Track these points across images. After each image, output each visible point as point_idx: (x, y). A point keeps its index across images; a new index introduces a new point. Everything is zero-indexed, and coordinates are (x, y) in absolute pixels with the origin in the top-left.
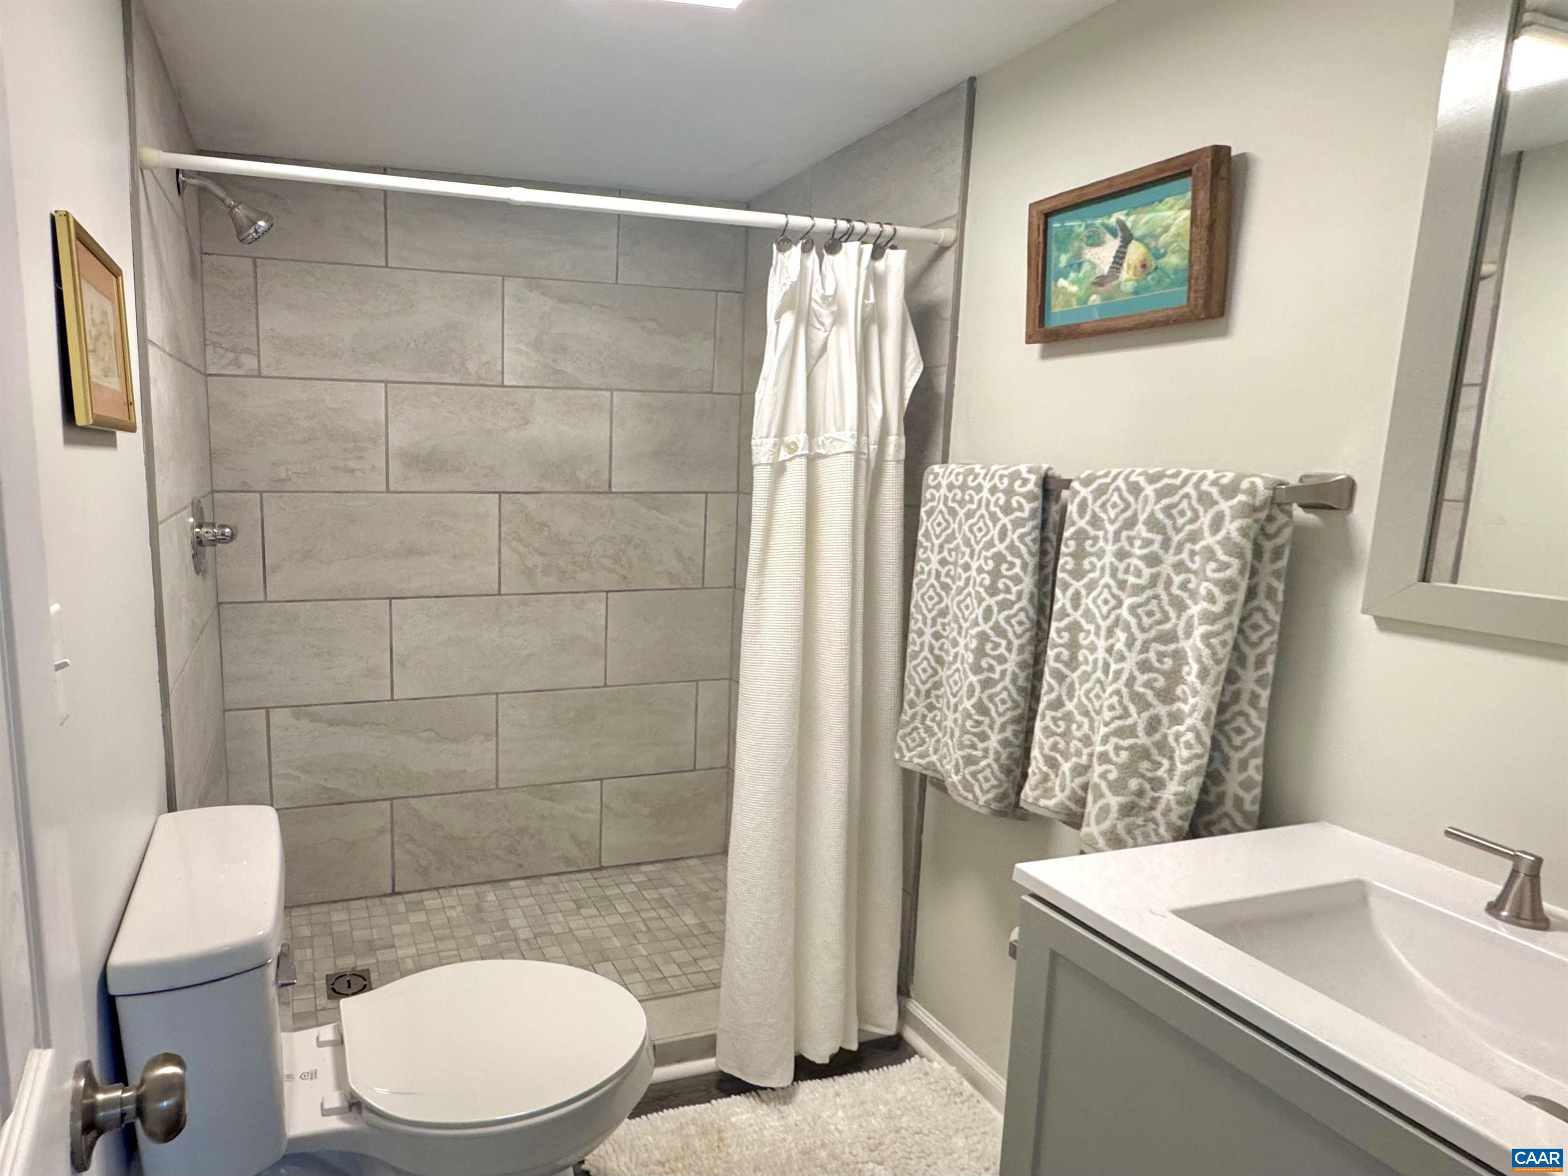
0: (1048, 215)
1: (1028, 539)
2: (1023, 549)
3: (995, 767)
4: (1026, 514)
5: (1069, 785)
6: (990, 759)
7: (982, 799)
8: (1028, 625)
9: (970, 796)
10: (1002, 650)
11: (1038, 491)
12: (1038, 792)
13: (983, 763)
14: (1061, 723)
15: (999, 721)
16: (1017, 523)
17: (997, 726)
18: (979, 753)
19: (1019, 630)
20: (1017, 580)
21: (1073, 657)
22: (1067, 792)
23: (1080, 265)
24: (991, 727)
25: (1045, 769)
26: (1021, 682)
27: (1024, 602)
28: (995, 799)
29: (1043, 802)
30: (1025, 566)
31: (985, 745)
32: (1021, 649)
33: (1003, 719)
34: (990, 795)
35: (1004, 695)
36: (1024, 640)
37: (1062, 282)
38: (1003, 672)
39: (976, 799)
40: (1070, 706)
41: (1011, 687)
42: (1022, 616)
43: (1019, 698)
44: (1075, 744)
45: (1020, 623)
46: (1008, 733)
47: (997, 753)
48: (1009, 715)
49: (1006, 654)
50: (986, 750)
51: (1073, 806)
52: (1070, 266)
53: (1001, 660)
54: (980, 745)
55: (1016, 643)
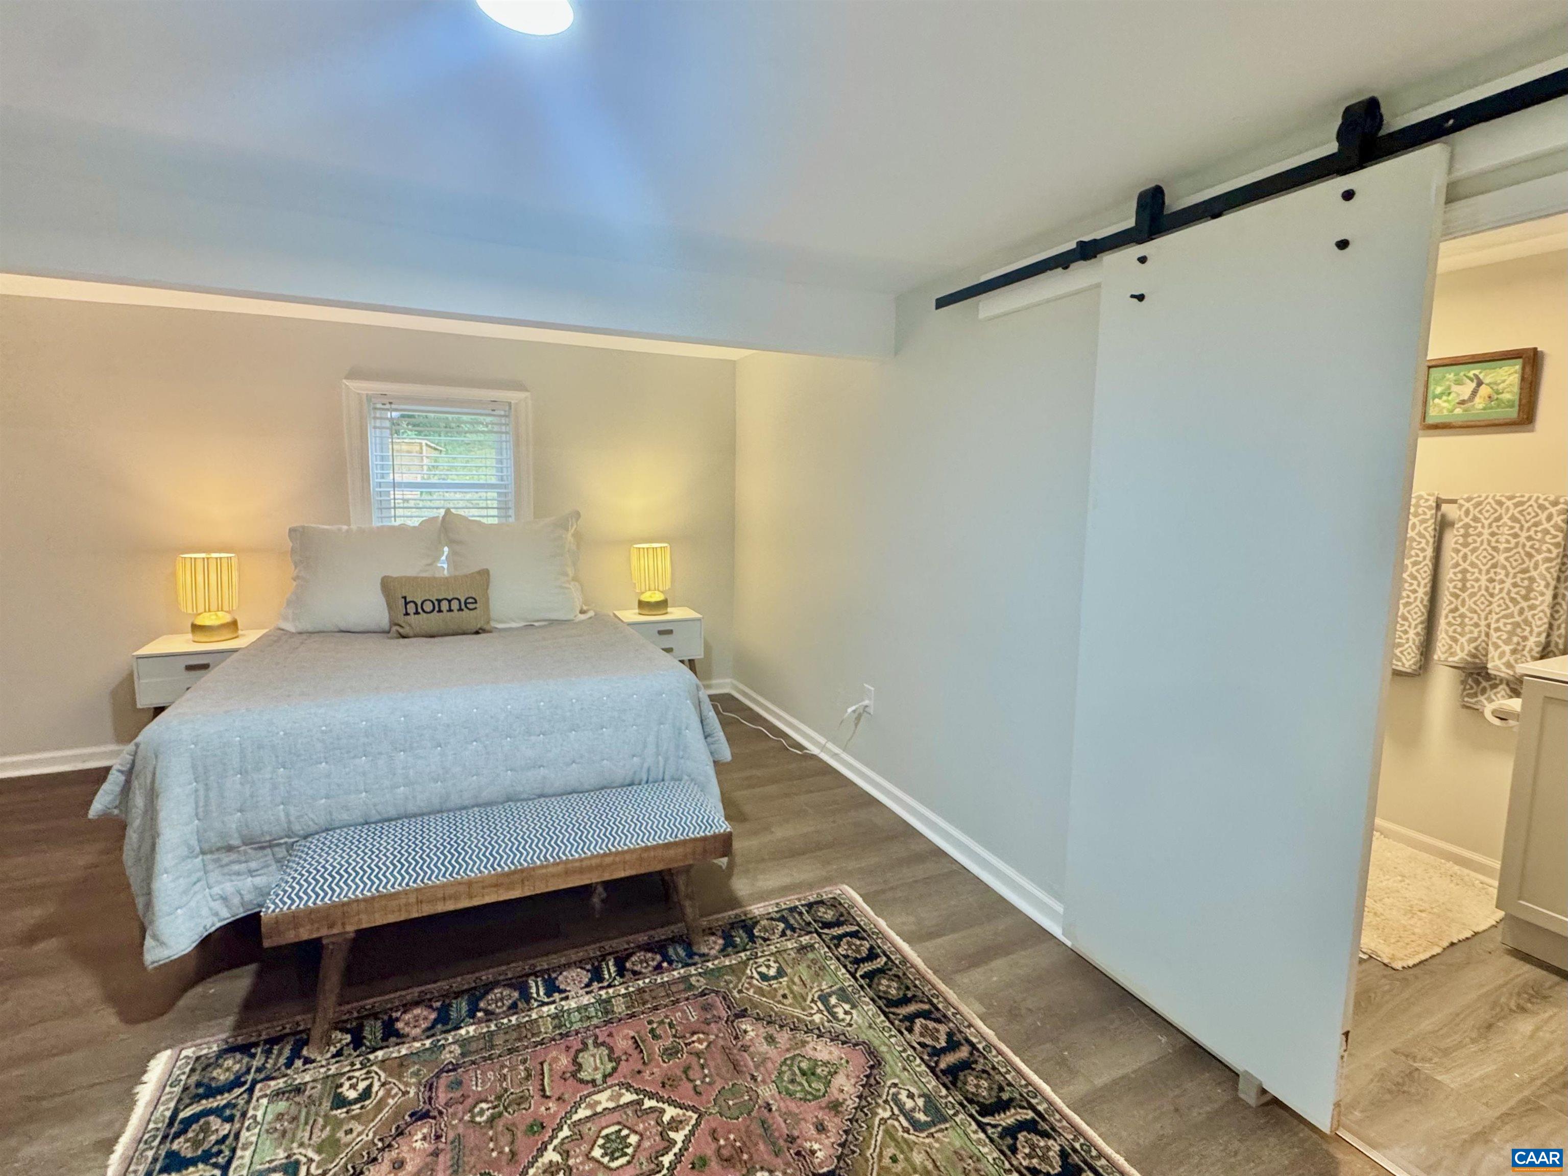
0: (1429, 367)
1: (1430, 529)
2: (1427, 534)
3: (1413, 647)
4: (1428, 517)
5: (1467, 648)
6: (1411, 643)
7: (1407, 665)
8: (1429, 572)
9: (1400, 664)
10: (1415, 587)
11: (1434, 505)
12: (1446, 655)
13: (1407, 646)
14: (1458, 619)
15: (1414, 623)
16: (1423, 522)
17: (1413, 626)
18: (1404, 641)
19: (1424, 575)
20: (1423, 550)
21: (1464, 585)
22: (1466, 652)
23: (1449, 394)
24: (1409, 627)
25: (1451, 643)
26: (1425, 602)
27: (1427, 561)
28: (1414, 664)
29: (1450, 659)
30: (1427, 542)
31: (1407, 636)
32: (1425, 586)
33: (1416, 622)
34: (1411, 662)
35: (1417, 610)
36: (1426, 581)
37: (1437, 401)
38: (1416, 598)
39: (1403, 665)
40: (1462, 610)
41: (1420, 605)
42: (1426, 568)
43: (1423, 610)
44: (1467, 629)
45: (1425, 572)
46: (1419, 629)
47: (1414, 640)
48: (1419, 620)
49: (1417, 588)
50: (1408, 639)
51: (1469, 659)
52: (1442, 394)
53: (1415, 591)
54: (1404, 637)
55: (1423, 582)
